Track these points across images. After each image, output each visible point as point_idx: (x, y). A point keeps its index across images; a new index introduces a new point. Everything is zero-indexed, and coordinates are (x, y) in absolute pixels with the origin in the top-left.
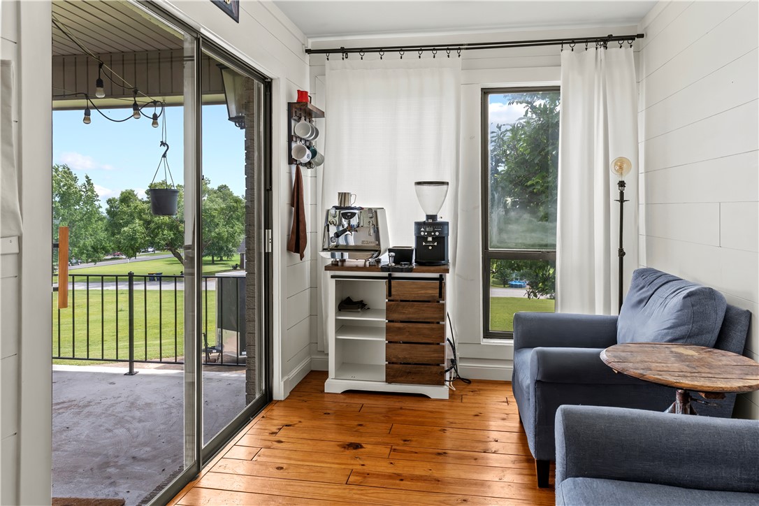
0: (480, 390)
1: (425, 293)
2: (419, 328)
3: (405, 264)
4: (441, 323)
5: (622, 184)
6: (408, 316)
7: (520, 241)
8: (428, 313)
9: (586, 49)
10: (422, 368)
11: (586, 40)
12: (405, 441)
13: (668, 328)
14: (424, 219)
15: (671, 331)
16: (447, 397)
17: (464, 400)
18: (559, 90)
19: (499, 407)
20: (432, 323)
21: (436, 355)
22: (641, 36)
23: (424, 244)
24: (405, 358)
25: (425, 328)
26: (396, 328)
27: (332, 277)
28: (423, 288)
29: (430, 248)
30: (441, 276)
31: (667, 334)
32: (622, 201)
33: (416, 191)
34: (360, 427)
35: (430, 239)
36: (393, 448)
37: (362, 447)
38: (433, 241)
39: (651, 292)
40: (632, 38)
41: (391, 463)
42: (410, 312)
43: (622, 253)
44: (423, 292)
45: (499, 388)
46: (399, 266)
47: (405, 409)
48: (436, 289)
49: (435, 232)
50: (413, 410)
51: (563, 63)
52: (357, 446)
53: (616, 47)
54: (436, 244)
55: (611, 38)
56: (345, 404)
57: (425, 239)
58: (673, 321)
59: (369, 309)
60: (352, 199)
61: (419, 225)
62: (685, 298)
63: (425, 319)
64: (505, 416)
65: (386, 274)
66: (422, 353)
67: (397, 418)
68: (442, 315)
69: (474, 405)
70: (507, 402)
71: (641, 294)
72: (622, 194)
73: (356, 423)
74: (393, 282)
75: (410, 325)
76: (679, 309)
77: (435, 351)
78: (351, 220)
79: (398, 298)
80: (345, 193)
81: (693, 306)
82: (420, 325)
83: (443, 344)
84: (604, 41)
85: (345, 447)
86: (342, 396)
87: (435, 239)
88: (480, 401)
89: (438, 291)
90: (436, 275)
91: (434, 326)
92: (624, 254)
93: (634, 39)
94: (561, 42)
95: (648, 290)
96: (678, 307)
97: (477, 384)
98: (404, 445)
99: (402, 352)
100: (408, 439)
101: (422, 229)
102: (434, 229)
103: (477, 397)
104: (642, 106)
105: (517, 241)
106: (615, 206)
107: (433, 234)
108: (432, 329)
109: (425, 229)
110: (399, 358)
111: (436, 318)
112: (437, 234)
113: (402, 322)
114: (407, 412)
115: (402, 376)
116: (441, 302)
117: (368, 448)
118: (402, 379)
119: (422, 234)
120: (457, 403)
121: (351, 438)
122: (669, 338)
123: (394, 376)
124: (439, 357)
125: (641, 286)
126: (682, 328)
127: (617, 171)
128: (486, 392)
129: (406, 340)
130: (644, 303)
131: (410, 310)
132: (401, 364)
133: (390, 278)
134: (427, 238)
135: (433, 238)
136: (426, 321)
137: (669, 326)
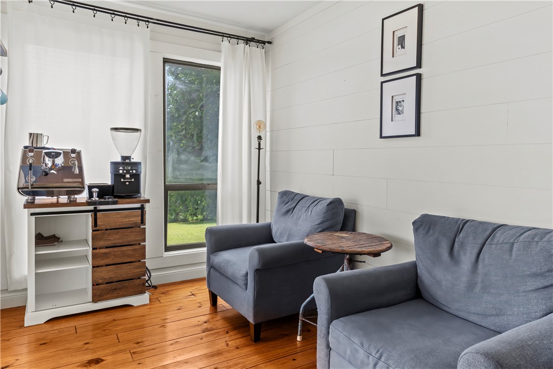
0: (168, 291)
1: (129, 221)
2: (124, 251)
3: (109, 198)
4: (141, 244)
5: (260, 138)
6: (113, 242)
7: (188, 177)
8: (131, 237)
9: (238, 44)
10: (126, 283)
11: (238, 38)
12: (138, 343)
13: (319, 224)
14: (119, 160)
15: (320, 225)
16: (148, 302)
17: (161, 301)
18: (220, 70)
19: (190, 299)
20: (135, 244)
21: (138, 270)
22: (270, 43)
23: (122, 180)
24: (111, 278)
25: (129, 250)
26: (102, 253)
27: (32, 214)
28: (127, 217)
29: (127, 183)
30: (142, 206)
31: (317, 228)
32: (259, 149)
33: (112, 135)
34: (87, 346)
35: (128, 176)
36: (132, 351)
37: (102, 360)
38: (131, 178)
39: (295, 205)
40: (264, 43)
41: (139, 364)
42: (115, 238)
43: (259, 183)
44: (127, 220)
45: (180, 286)
46: (103, 200)
47: (117, 320)
48: (139, 216)
49: (132, 170)
50: (125, 319)
51: (223, 50)
52: (97, 361)
53: (255, 47)
54: (133, 180)
55: (252, 40)
56: (57, 331)
57: (123, 176)
58: (322, 219)
59: (62, 241)
60: (45, 139)
61: (115, 165)
62: (328, 205)
63: (129, 242)
64: (199, 305)
65: (91, 208)
66: (126, 271)
67: (117, 329)
68: (143, 237)
69: (172, 303)
70: (193, 295)
71: (287, 206)
72: (259, 144)
73: (81, 343)
74: (99, 214)
75: (116, 249)
76: (325, 212)
77: (138, 267)
78: (56, 159)
79: (104, 228)
80: (37, 134)
81: (333, 209)
82: (124, 248)
83: (144, 260)
84: (248, 40)
85: (86, 366)
86: (47, 326)
87: (132, 176)
88: (174, 299)
89: (140, 218)
90: (138, 205)
91: (137, 247)
92: (261, 183)
93: (265, 44)
94: (223, 35)
95: (292, 204)
96: (324, 211)
97: (163, 288)
98: (139, 347)
99: (107, 273)
100: (140, 341)
101: (121, 168)
102: (131, 168)
103: (169, 296)
104: (269, 89)
105: (186, 177)
106: (255, 152)
107: (131, 172)
108: (135, 250)
109: (124, 168)
110: (105, 279)
111: (138, 240)
112: (134, 171)
113: (107, 248)
114: (121, 321)
115: (108, 294)
116: (142, 227)
117: (109, 359)
118: (108, 296)
119: (121, 172)
120: (157, 305)
121: (86, 356)
122: (319, 230)
123: (100, 296)
124: (141, 271)
125: (286, 201)
126: (326, 223)
127: (257, 129)
128: (173, 292)
129: (111, 262)
130: (291, 212)
131: (115, 236)
132: (107, 283)
133: (95, 211)
134: (125, 175)
135: (130, 175)
136: (130, 243)
137: (319, 222)
